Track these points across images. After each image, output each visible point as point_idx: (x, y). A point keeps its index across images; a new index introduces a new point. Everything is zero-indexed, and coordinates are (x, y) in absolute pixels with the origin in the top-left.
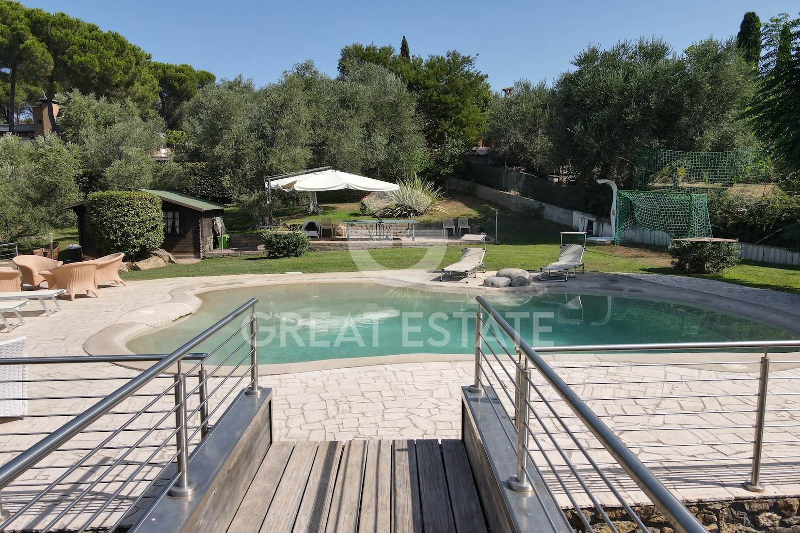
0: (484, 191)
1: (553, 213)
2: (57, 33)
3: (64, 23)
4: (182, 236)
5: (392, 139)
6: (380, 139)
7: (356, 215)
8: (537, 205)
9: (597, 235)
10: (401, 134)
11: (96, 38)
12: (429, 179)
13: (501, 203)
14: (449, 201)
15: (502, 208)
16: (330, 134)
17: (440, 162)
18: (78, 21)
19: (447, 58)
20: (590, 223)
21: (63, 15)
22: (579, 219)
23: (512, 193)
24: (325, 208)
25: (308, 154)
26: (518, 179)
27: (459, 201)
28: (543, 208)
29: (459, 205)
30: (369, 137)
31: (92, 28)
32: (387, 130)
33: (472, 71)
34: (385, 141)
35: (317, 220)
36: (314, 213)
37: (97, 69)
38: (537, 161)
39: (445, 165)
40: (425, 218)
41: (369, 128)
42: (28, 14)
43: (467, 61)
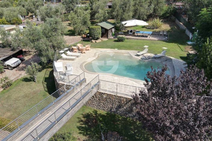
0: (177, 21)
4: (105, 34)
22: (191, 36)
23: (182, 24)
28: (186, 30)
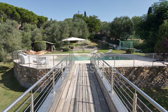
0: (99, 41)
1: (110, 44)
2: (21, 11)
3: (22, 10)
5: (83, 32)
6: (81, 32)
7: (77, 45)
8: (108, 43)
9: (117, 48)
10: (85, 31)
11: (28, 12)
12: (90, 39)
13: (102, 43)
14: (93, 43)
15: (102, 44)
16: (72, 31)
17: (91, 36)
18: (24, 9)
19: (93, 16)
20: (116, 46)
21: (22, 8)
22: (115, 46)
23: (104, 41)
24: (71, 44)
25: (69, 35)
26: (105, 39)
27: (95, 42)
28: (109, 44)
29: (95, 43)
30: (79, 31)
31: (27, 10)
32: (82, 30)
33: (97, 19)
34: (82, 32)
35: (70, 46)
36: (69, 45)
37: (28, 18)
38: (108, 36)
39: (92, 36)
40: (89, 45)
41: (79, 30)
42: (16, 8)
43: (97, 17)
